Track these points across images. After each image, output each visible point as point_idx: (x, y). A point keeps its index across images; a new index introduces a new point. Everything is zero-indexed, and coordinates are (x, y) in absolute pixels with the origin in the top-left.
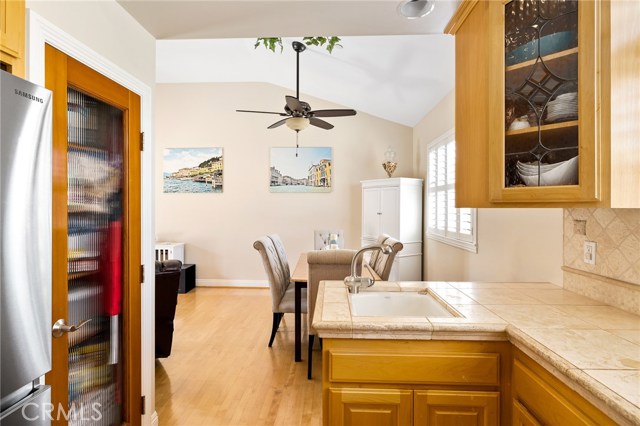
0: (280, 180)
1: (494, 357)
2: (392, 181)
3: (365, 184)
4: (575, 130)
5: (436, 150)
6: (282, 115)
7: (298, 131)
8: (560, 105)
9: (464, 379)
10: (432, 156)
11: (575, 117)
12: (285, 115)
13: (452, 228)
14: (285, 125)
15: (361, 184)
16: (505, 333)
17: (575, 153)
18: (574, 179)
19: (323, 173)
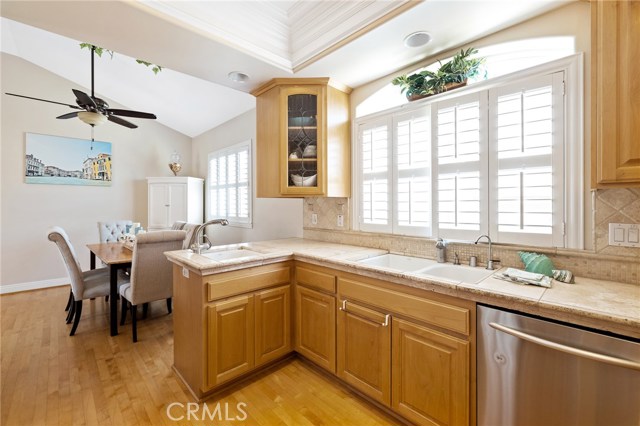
0: (41, 170)
1: (288, 268)
2: (178, 179)
3: (151, 180)
4: (315, 163)
5: (217, 158)
6: (72, 107)
7: (93, 125)
8: (309, 150)
9: (276, 282)
10: (213, 163)
11: (316, 157)
12: (77, 108)
13: (232, 214)
14: (77, 118)
15: (147, 180)
16: (293, 256)
17: (315, 173)
18: (315, 184)
19: (101, 167)
